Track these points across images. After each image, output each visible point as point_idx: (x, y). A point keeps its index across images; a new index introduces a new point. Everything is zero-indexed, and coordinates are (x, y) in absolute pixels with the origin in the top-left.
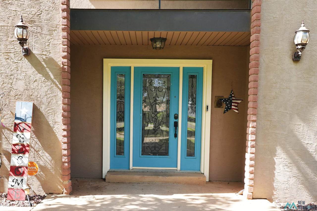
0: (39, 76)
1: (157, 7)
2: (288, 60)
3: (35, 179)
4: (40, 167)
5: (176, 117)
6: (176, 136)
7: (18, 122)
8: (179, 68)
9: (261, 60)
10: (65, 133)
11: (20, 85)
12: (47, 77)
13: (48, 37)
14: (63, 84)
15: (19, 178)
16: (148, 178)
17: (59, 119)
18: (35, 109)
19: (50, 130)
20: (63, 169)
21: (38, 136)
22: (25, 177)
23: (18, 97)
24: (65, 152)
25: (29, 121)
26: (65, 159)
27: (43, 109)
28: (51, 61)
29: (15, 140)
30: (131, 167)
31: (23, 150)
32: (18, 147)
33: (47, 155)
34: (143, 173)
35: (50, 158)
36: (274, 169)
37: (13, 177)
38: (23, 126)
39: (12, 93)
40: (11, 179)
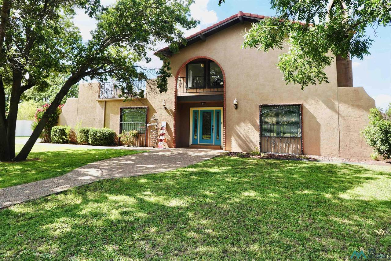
0: (168, 114)
1: (199, 95)
2: (234, 109)
3: (166, 143)
4: (168, 140)
5: (213, 126)
6: (213, 133)
7: (162, 127)
8: (213, 110)
9: (226, 109)
10: (174, 130)
11: (163, 117)
12: (170, 115)
13: (171, 104)
14: (174, 116)
15: (162, 142)
16: (203, 146)
17: (173, 126)
18: (167, 124)
19: (171, 129)
20: (173, 140)
21: (168, 131)
22: (163, 142)
23: (163, 120)
24: (174, 136)
25: (165, 127)
26: (174, 138)
27: (169, 124)
28: (171, 110)
29: (161, 132)
30: (199, 143)
31: (163, 135)
32: (162, 134)
33: (170, 136)
34: (202, 145)
35: (170, 137)
36: (231, 141)
37: (160, 142)
38: (163, 128)
39: (162, 119)
40: (159, 142)
